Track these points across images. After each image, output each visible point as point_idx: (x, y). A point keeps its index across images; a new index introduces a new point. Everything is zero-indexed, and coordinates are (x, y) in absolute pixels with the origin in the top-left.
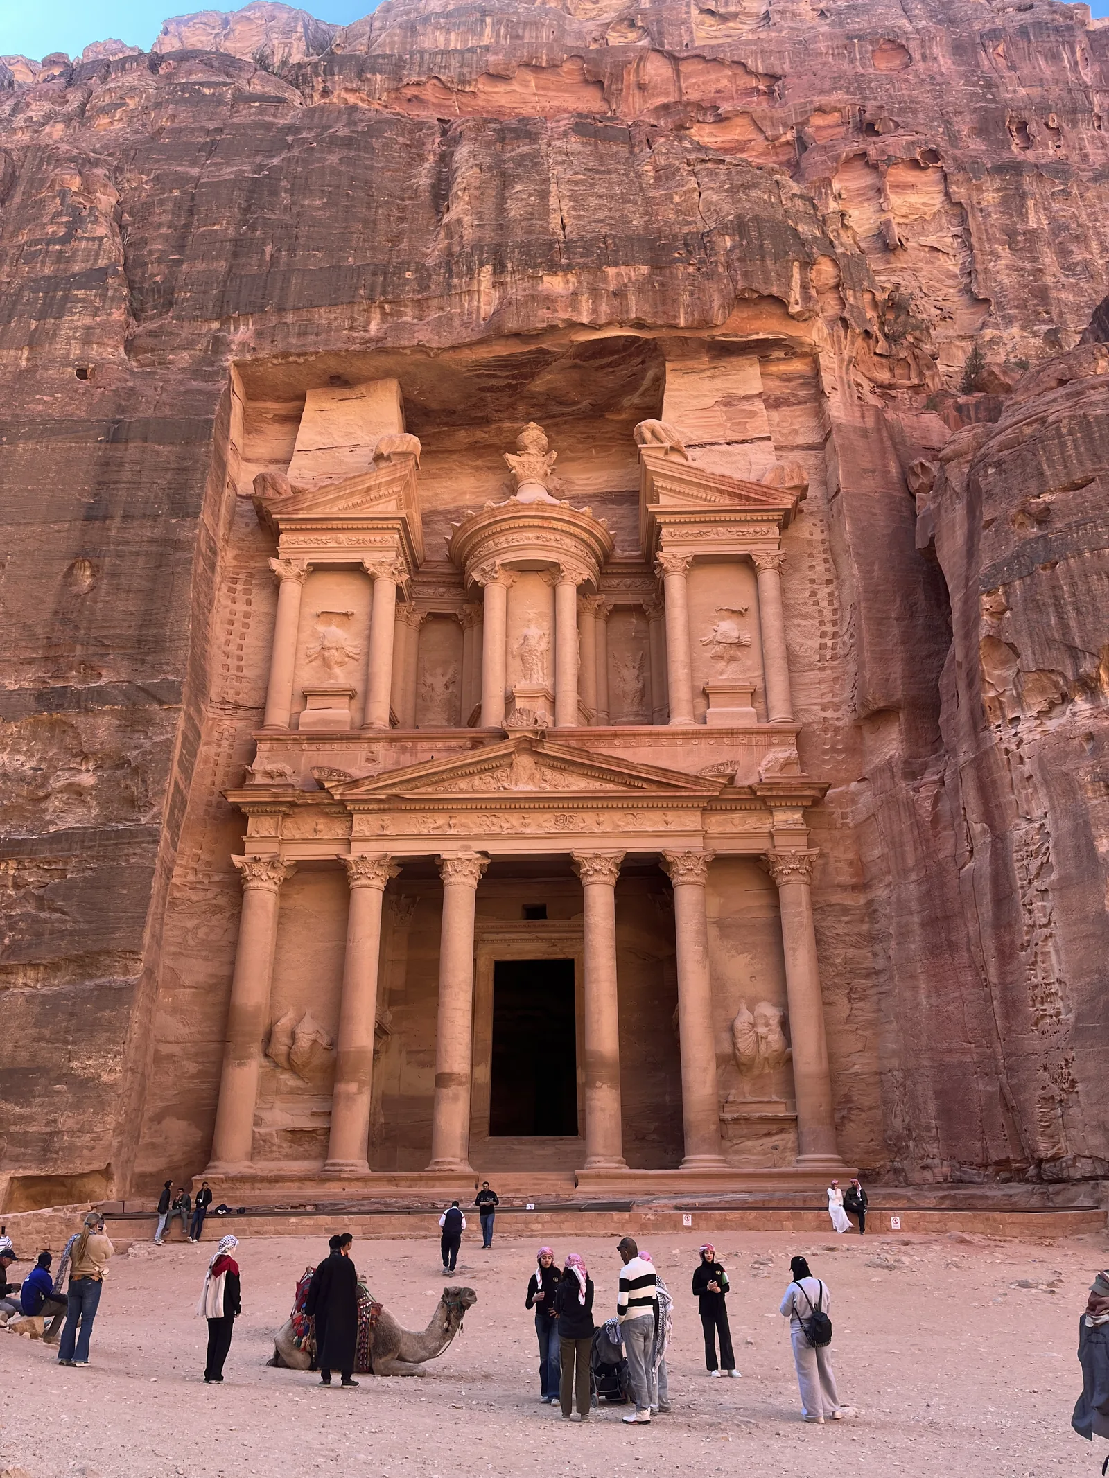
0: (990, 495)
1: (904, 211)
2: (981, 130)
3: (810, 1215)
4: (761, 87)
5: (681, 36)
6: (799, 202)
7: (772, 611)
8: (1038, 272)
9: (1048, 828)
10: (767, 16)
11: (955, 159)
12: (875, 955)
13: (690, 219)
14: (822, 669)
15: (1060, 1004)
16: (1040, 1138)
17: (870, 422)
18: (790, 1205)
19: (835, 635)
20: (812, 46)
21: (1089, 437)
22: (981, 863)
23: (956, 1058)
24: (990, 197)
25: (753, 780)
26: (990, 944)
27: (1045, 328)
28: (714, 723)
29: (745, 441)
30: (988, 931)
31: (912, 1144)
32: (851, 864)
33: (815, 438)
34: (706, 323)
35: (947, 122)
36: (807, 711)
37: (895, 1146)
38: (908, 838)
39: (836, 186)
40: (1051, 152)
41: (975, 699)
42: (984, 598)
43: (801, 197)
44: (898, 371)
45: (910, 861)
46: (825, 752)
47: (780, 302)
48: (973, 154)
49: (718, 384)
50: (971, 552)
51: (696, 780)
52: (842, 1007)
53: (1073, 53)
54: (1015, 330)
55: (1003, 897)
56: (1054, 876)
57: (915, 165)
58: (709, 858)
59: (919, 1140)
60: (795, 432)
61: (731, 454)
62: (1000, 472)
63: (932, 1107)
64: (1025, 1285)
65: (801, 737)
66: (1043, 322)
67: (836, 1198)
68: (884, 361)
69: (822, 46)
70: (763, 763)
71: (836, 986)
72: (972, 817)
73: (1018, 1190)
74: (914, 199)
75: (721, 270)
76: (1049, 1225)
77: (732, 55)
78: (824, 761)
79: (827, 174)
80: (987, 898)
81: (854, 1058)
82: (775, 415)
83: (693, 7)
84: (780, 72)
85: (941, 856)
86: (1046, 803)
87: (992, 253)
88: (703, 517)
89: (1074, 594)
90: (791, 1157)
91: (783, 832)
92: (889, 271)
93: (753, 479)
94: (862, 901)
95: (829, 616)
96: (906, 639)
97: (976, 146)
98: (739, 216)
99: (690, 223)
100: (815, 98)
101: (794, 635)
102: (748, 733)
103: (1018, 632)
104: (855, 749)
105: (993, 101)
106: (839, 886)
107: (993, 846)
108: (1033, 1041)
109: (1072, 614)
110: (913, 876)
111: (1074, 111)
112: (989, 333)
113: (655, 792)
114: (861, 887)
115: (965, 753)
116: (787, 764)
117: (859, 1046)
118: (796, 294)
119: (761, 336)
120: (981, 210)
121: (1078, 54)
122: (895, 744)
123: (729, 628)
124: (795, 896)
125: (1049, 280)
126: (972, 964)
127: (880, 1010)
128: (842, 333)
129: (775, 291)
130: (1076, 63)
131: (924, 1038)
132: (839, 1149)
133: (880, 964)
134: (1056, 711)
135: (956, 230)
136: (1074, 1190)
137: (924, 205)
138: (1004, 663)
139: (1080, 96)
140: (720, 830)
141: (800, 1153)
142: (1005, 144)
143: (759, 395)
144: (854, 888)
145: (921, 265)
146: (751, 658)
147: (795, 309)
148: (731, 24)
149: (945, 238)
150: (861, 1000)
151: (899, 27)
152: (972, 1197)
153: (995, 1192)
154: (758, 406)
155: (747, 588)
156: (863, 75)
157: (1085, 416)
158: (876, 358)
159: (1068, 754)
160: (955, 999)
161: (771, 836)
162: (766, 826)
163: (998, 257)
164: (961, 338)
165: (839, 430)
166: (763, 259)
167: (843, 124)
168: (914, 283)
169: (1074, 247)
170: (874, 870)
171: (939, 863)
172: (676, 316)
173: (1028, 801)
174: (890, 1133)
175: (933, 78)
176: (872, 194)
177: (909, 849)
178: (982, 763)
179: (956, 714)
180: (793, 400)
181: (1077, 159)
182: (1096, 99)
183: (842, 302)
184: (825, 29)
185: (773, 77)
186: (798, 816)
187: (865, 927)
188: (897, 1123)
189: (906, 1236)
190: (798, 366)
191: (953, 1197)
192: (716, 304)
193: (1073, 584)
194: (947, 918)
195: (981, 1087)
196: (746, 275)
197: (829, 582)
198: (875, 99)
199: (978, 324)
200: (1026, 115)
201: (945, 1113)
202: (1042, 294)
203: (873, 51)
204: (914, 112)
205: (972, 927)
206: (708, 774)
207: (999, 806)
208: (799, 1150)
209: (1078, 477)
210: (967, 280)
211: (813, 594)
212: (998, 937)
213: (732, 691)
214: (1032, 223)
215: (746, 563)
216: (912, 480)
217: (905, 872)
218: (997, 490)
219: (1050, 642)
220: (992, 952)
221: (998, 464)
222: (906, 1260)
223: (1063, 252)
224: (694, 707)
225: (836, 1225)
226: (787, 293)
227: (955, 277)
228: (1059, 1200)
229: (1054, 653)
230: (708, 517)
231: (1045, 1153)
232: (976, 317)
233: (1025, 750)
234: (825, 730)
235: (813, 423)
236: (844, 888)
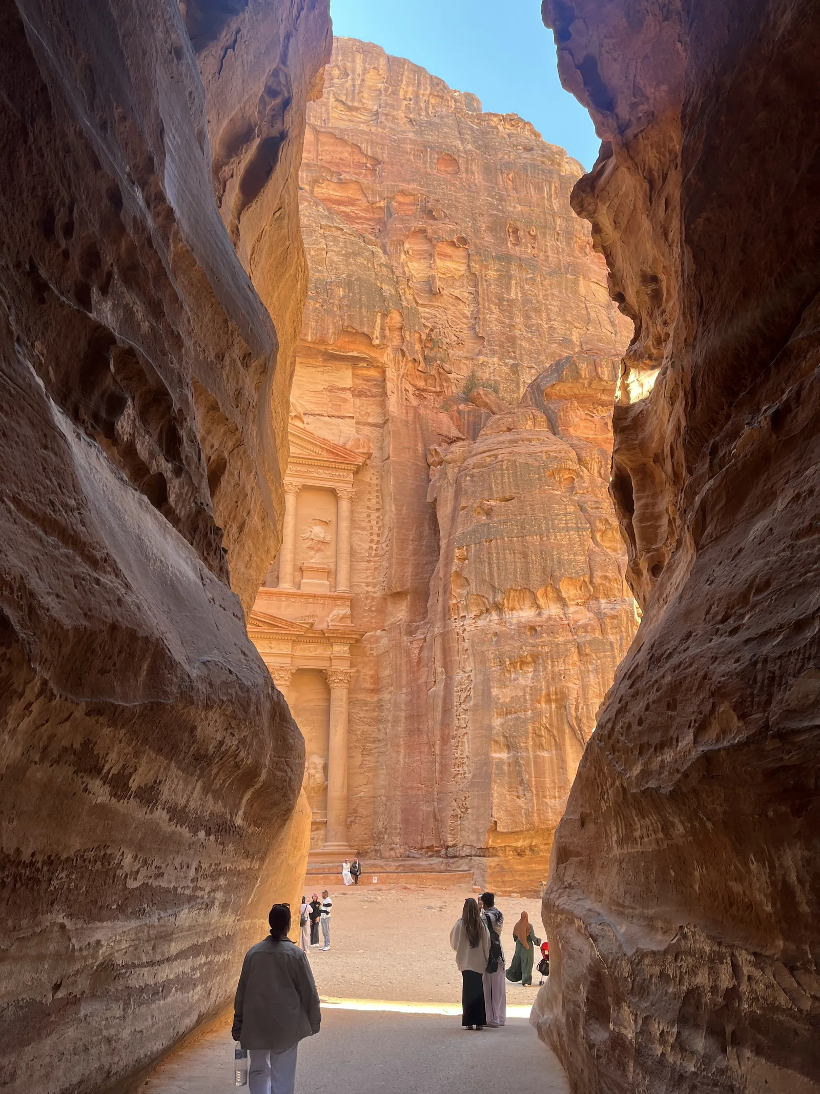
0: (466, 493)
1: (443, 270)
2: (492, 229)
3: (332, 876)
4: (368, 165)
5: (321, 113)
6: (384, 269)
7: (344, 524)
8: (512, 326)
9: (472, 678)
10: (377, 114)
11: (476, 246)
12: (379, 730)
13: (320, 268)
14: (369, 562)
15: (466, 769)
16: (449, 836)
17: (411, 418)
18: (321, 871)
19: (378, 542)
20: (402, 145)
21: (515, 475)
22: (439, 689)
23: (414, 792)
24: (492, 274)
25: (323, 626)
26: (438, 733)
27: (511, 362)
28: (305, 590)
29: (339, 417)
30: (438, 726)
31: (386, 836)
32: (372, 677)
33: (380, 421)
34: (323, 341)
35: (474, 219)
36: (358, 586)
37: (377, 838)
38: (404, 668)
39: (407, 246)
40: (529, 251)
41: (445, 601)
42: (456, 550)
43: (386, 266)
44: (430, 381)
45: (404, 682)
46: (365, 611)
47: (368, 338)
48: (486, 244)
49: (326, 377)
50: (453, 519)
51: (292, 624)
52: (358, 760)
53: (550, 189)
54: (496, 360)
55: (447, 710)
56: (471, 703)
57: (453, 244)
58: (294, 671)
59: (390, 835)
60: (368, 414)
61: (330, 424)
62: (472, 481)
63: (399, 817)
64: (430, 908)
65: (353, 603)
66: (511, 358)
67: (346, 868)
68: (422, 375)
69: (408, 147)
70: (331, 616)
71: (356, 747)
72: (438, 664)
73: (435, 861)
74: (449, 264)
75: (335, 309)
76: (447, 879)
77: (353, 139)
78: (364, 617)
79: (402, 238)
80: (440, 709)
81: (361, 788)
82: (358, 402)
83: (331, 96)
84: (381, 159)
85: (420, 682)
86: (472, 665)
87: (489, 309)
88: (310, 462)
89: (498, 559)
90: (320, 844)
91: (337, 658)
92: (431, 306)
93: (341, 443)
94: (376, 699)
95: (376, 530)
96: (416, 553)
97: (488, 239)
98: (349, 276)
99: (319, 271)
100: (400, 184)
101: (356, 539)
102: (323, 597)
103: (470, 573)
104: (381, 611)
105: (502, 211)
106: (364, 689)
107: (446, 681)
108: (452, 786)
109: (495, 569)
110: (404, 690)
111: (545, 227)
112: (482, 358)
113: (266, 629)
114: (376, 691)
115: (438, 629)
116: (344, 618)
117: (365, 781)
118: (377, 332)
119: (355, 354)
120: (486, 281)
121: (553, 189)
122: (403, 613)
123: (318, 531)
124: (340, 694)
125: (517, 332)
126: (428, 743)
127: (378, 762)
128: (401, 358)
129: (366, 330)
130: (551, 196)
131: (399, 780)
132: (348, 839)
133: (381, 736)
134: (483, 616)
135: (472, 289)
136: (461, 861)
137: (455, 269)
138: (462, 586)
139: (550, 218)
140: (301, 653)
141: (326, 841)
142: (504, 241)
143: (349, 389)
144: (372, 691)
145: (449, 306)
146: (330, 551)
147: (376, 342)
148: (354, 113)
149: (464, 292)
150: (368, 755)
151: (455, 147)
152: (413, 865)
153: (424, 862)
154: (348, 395)
155: (333, 509)
156: (430, 174)
157: (515, 461)
158: (418, 373)
159: (485, 642)
160: (417, 761)
161: (331, 659)
162: (328, 653)
163: (492, 313)
164: (466, 358)
165: (393, 421)
166: (360, 308)
167: (414, 204)
168: (445, 317)
169: (533, 315)
170: (384, 682)
171: (418, 685)
172: (306, 335)
173: (465, 662)
174: (375, 830)
175: (470, 187)
176: (426, 255)
177: (404, 674)
178: (445, 636)
179: (436, 605)
180: (369, 394)
181: (543, 258)
182: (558, 221)
183: (403, 338)
184: (411, 135)
185: (377, 161)
186: (346, 648)
187: (375, 714)
188: (380, 825)
189: (379, 886)
190: (373, 373)
191: (404, 866)
192: (331, 331)
193: (498, 554)
194: (418, 716)
195: (425, 808)
196: (350, 317)
197: (378, 510)
198: (435, 193)
199: (477, 351)
200: (519, 225)
201: (405, 821)
202: (512, 340)
203: (438, 159)
204: (457, 208)
205: (430, 722)
206: (298, 621)
207: (451, 661)
208: (326, 839)
209: (507, 495)
210: (474, 322)
211: (369, 516)
212: (442, 730)
213: (317, 570)
214: (513, 296)
215: (333, 492)
216: (429, 456)
217: (400, 687)
218: (470, 491)
219: (484, 581)
220: (439, 737)
221: (472, 476)
222: (379, 898)
223: (527, 317)
224: (294, 578)
225: (345, 881)
226: (373, 333)
227: (467, 318)
228: (453, 867)
229: (485, 587)
230: (313, 462)
231: (450, 843)
232: (476, 346)
233: (466, 635)
234: (367, 598)
235: (379, 410)
236: (366, 690)
